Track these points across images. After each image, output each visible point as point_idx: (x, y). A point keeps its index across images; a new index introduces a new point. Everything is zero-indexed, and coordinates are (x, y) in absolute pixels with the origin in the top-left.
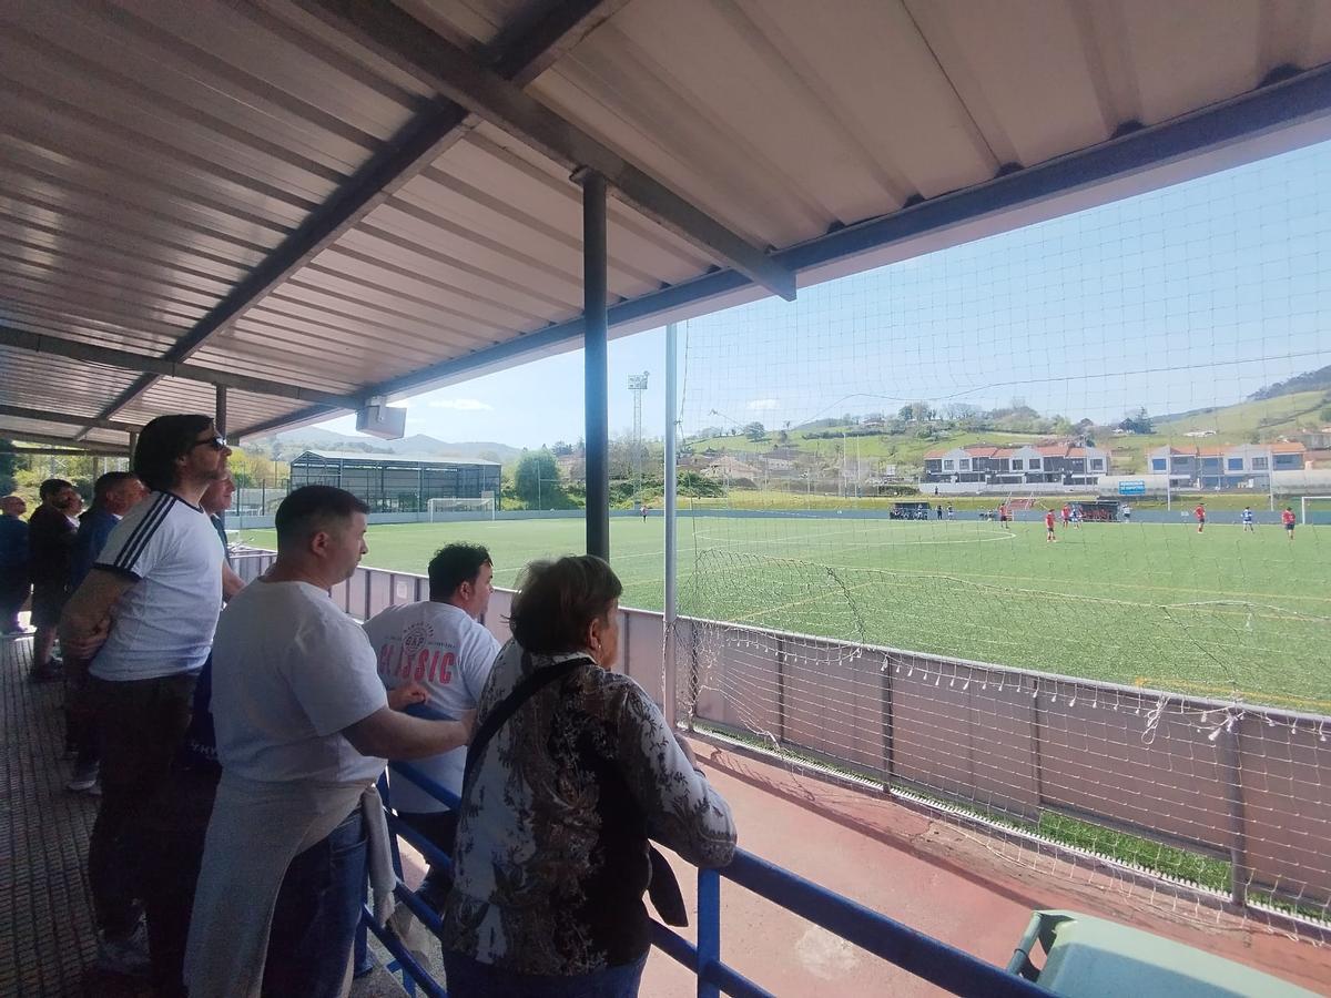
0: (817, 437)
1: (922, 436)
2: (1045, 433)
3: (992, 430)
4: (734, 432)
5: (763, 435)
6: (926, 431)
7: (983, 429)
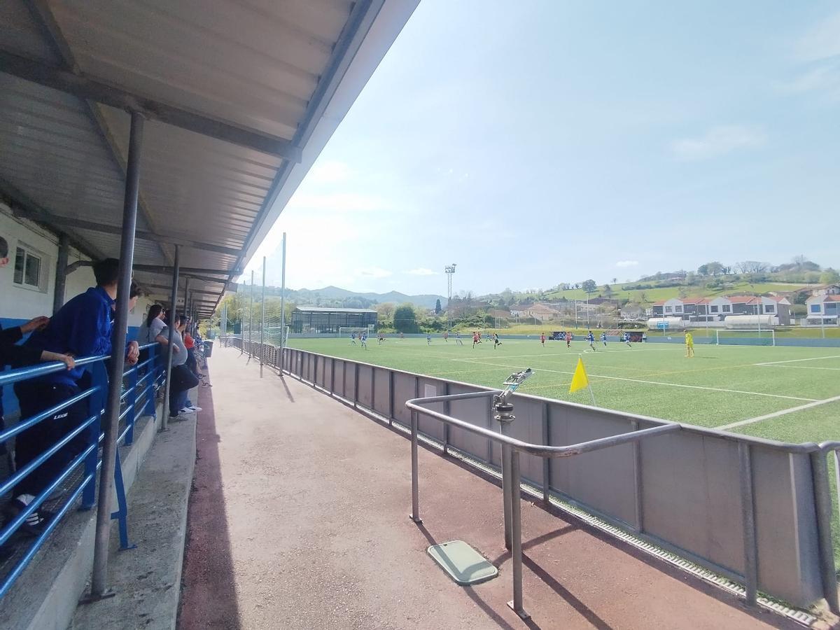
0: (633, 288)
1: (710, 287)
2: (816, 283)
3: (771, 281)
4: (577, 286)
5: (595, 288)
6: (713, 283)
7: (764, 280)
